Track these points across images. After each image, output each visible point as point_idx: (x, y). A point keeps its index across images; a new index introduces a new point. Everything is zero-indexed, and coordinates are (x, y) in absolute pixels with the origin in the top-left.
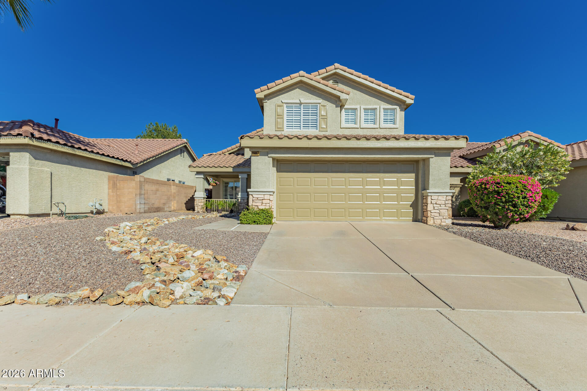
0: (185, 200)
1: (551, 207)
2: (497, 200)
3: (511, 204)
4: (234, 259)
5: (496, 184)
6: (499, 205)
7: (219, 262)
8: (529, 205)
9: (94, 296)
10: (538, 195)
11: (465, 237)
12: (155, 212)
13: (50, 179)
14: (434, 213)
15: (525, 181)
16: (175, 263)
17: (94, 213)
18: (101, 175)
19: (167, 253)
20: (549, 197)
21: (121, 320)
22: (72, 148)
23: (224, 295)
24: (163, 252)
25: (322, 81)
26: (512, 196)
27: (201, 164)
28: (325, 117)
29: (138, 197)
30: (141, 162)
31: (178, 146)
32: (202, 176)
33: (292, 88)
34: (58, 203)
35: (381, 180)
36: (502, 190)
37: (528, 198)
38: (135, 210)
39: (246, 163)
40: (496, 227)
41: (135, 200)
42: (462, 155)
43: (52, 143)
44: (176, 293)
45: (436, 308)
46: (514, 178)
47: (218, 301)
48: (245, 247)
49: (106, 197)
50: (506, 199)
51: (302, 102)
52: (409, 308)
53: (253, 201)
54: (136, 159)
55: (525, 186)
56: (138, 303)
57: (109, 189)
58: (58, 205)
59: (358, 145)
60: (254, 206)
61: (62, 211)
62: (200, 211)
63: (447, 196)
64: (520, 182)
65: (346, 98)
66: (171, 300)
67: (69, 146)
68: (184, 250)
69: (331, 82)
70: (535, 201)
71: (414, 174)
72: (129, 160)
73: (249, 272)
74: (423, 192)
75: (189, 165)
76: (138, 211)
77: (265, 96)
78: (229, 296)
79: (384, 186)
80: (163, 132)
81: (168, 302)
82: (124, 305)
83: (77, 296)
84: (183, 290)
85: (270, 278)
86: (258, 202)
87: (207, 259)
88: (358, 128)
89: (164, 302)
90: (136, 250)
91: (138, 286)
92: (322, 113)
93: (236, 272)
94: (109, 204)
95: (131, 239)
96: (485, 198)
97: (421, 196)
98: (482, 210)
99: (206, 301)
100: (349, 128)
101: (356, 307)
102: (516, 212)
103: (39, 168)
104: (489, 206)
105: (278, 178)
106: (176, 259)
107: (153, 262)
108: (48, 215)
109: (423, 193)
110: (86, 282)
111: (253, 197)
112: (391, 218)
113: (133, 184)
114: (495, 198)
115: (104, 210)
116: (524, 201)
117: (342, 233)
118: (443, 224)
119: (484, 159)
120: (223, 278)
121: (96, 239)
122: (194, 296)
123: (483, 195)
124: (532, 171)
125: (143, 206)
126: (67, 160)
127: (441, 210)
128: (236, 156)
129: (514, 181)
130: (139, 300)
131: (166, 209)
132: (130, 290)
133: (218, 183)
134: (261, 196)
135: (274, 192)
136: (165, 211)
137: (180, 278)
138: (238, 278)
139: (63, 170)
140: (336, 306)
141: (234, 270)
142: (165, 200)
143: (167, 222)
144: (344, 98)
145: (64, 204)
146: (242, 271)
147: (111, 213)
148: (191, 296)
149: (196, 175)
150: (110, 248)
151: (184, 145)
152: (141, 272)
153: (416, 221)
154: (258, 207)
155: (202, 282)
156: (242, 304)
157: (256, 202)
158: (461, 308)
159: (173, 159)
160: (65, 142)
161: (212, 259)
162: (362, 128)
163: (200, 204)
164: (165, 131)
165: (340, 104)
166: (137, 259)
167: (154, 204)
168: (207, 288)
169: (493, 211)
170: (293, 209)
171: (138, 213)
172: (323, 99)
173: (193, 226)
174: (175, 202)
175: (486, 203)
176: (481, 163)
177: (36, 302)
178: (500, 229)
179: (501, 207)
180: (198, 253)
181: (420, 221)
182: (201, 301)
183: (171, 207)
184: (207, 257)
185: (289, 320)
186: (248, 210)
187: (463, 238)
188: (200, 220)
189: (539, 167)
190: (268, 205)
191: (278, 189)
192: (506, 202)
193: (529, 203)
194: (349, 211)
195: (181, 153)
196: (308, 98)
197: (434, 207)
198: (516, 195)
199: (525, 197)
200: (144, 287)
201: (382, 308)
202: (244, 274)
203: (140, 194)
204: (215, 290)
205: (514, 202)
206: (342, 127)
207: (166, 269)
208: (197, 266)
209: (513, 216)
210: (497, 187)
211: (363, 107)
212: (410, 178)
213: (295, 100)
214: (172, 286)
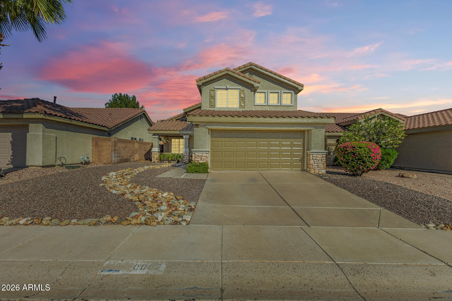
0: (144, 153)
1: (392, 161)
2: (353, 158)
3: (361, 161)
4: (187, 198)
5: (353, 148)
6: (354, 161)
7: (178, 200)
8: (373, 162)
9: (114, 220)
10: (379, 155)
11: (331, 182)
12: (124, 162)
13: (55, 141)
14: (314, 165)
15: (370, 146)
16: (153, 201)
17: (83, 163)
18: (87, 137)
19: (146, 195)
20: (391, 154)
21: (133, 233)
22: (70, 120)
23: (185, 219)
24: (143, 194)
25: (241, 74)
26: (362, 156)
27: (156, 128)
28: (244, 98)
29: (113, 152)
30: (114, 127)
31: (139, 114)
32: (157, 137)
33: (221, 78)
34: (60, 158)
35: (280, 143)
36: (356, 152)
37: (372, 157)
38: (111, 161)
39: (188, 127)
40: (354, 175)
41: (111, 154)
42: (338, 123)
43: (57, 117)
44: (159, 219)
45: (300, 226)
46: (364, 144)
47: (182, 223)
48: (192, 190)
49: (90, 152)
50: (358, 158)
51: (228, 88)
52: (286, 226)
53: (195, 157)
54: (110, 125)
55: (370, 150)
56: (139, 224)
57: (93, 146)
58: (61, 159)
59: (265, 121)
60: (195, 161)
61: (62, 163)
62: (156, 161)
63: (323, 154)
64: (367, 147)
65: (258, 86)
66: (156, 222)
67: (68, 118)
68: (156, 192)
69: (247, 75)
70: (377, 159)
71: (302, 139)
72: (106, 126)
73: (197, 206)
74: (307, 151)
75: (148, 128)
76: (113, 162)
77: (203, 84)
78: (188, 220)
79: (282, 147)
80: (125, 100)
81: (155, 224)
82: (131, 225)
83: (104, 220)
84: (162, 217)
85: (209, 210)
86: (199, 158)
87: (171, 199)
88: (266, 106)
89: (153, 223)
90: (126, 192)
91: (137, 215)
92: (242, 96)
93: (189, 206)
94: (93, 157)
95: (120, 185)
96: (346, 157)
97: (306, 155)
98: (344, 164)
99: (176, 223)
100: (260, 106)
101: (257, 226)
102: (365, 166)
103: (49, 134)
104: (349, 161)
105: (212, 141)
106: (153, 199)
107: (140, 201)
108: (54, 166)
109: (307, 153)
110: (106, 213)
111: (195, 155)
112: (286, 169)
113: (110, 143)
114: (352, 157)
115: (89, 161)
116: (369, 159)
117: (253, 180)
118: (320, 173)
119: (350, 128)
120: (182, 210)
121: (100, 185)
122: (168, 220)
123: (345, 154)
124: (380, 137)
125: (116, 158)
126: (66, 128)
127: (319, 164)
128: (180, 122)
129: (363, 146)
130: (139, 222)
131: (131, 160)
132: (132, 217)
133: (169, 142)
134: (200, 154)
135: (209, 152)
136: (131, 162)
137: (159, 210)
138: (191, 210)
139: (63, 135)
140: (247, 225)
141: (188, 205)
142: (131, 153)
143: (138, 172)
144: (256, 86)
145: (64, 158)
146: (193, 206)
147: (94, 163)
148: (167, 220)
149: (153, 135)
150: (111, 191)
151: (143, 113)
152: (135, 207)
153: (303, 171)
154: (198, 162)
155: (172, 213)
156: (195, 224)
157: (197, 158)
158: (313, 226)
159: (135, 123)
160: (65, 116)
161: (174, 198)
162: (269, 106)
163: (155, 156)
164: (126, 100)
165: (253, 90)
166: (130, 198)
167: (123, 156)
168: (175, 216)
169: (351, 165)
170: (222, 162)
171: (113, 163)
172: (242, 86)
173: (156, 175)
174: (138, 154)
175: (347, 160)
176: (349, 130)
177: (82, 224)
178: (356, 176)
179: (355, 163)
180: (165, 195)
181: (306, 170)
182: (173, 223)
183: (135, 158)
184: (171, 197)
185: (221, 232)
186: (192, 164)
187: (330, 183)
188: (158, 169)
189: (384, 134)
190: (205, 160)
191: (211, 149)
192: (358, 160)
193: (372, 160)
194: (259, 164)
195: (141, 119)
196: (232, 85)
197: (314, 162)
198: (365, 155)
199: (370, 157)
200: (140, 215)
201: (271, 226)
202: (194, 208)
203: (115, 150)
204: (180, 217)
205: (363, 160)
206: (255, 105)
207: (150, 205)
208: (166, 203)
209: (363, 168)
210: (353, 150)
211: (269, 91)
212: (299, 142)
213: (223, 86)
214: (155, 215)
